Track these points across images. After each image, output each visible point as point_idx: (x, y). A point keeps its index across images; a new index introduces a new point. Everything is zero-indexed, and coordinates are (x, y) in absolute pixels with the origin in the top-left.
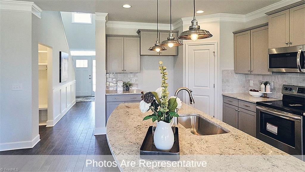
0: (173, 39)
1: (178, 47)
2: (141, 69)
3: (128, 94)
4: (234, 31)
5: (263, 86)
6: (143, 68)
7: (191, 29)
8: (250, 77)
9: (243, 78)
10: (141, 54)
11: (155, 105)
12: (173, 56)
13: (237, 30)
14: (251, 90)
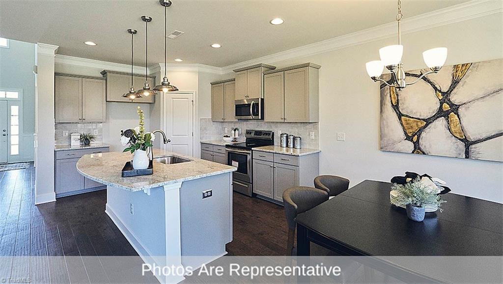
0: (149, 89)
1: (154, 96)
2: (107, 118)
3: (89, 147)
4: (212, 81)
5: (233, 132)
6: (110, 117)
7: (163, 84)
8: (225, 125)
9: (219, 126)
10: (108, 100)
11: (133, 139)
12: (149, 104)
13: (214, 81)
14: (224, 136)
